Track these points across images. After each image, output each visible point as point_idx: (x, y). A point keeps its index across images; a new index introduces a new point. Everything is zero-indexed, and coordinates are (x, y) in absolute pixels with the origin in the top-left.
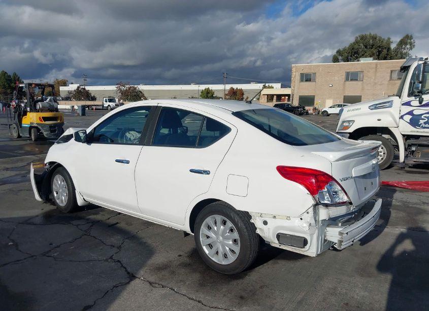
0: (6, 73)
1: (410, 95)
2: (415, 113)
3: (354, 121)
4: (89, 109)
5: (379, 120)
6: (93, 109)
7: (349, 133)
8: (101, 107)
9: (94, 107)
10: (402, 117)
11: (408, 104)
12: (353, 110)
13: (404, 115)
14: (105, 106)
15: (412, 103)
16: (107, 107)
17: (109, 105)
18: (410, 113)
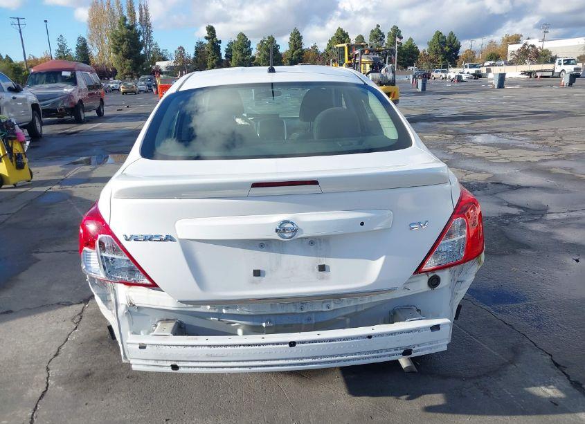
0: (441, 33)
4: (531, 77)
6: (536, 77)
8: (550, 74)
9: (539, 74)
14: (556, 71)
16: (560, 73)
17: (563, 70)
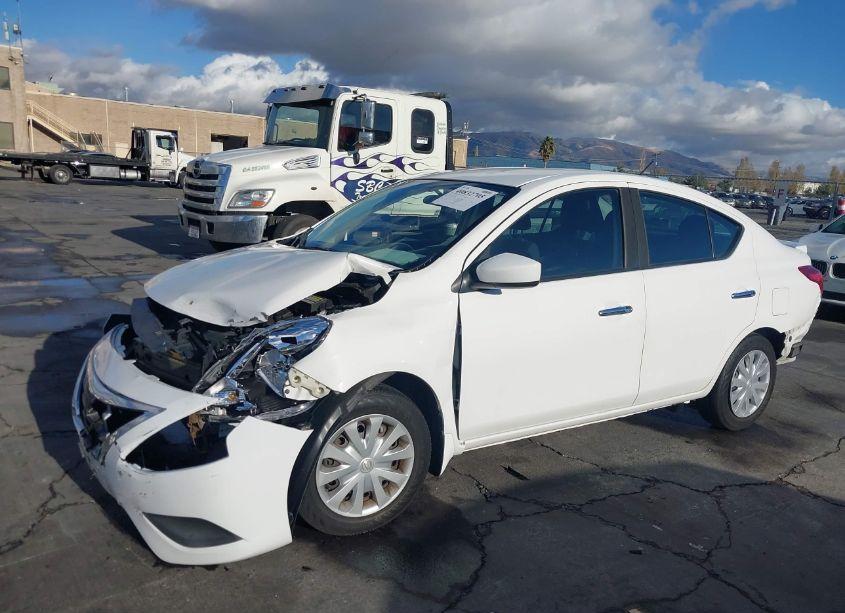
1: (341, 148)
2: (351, 177)
3: (274, 190)
5: (314, 189)
7: (268, 214)
10: (333, 184)
11: (340, 162)
12: (255, 169)
13: (335, 181)
15: (346, 162)
18: (344, 178)
